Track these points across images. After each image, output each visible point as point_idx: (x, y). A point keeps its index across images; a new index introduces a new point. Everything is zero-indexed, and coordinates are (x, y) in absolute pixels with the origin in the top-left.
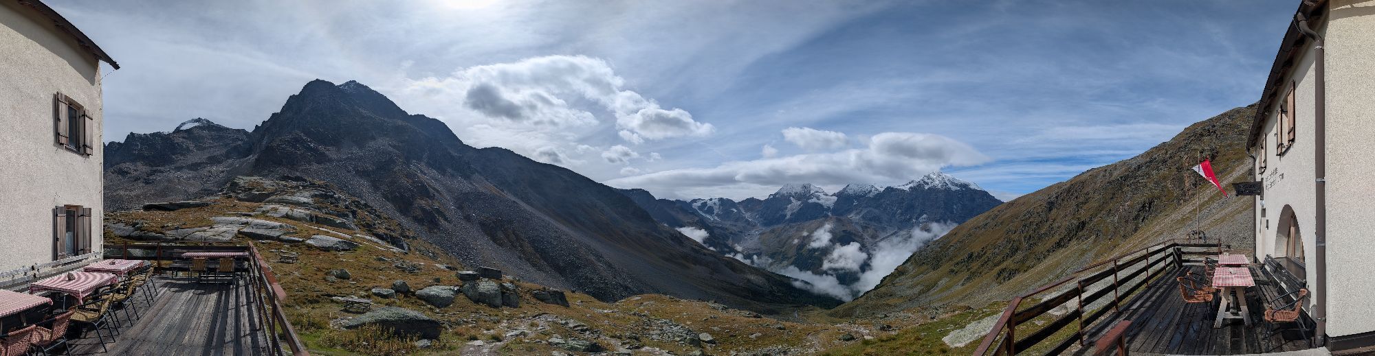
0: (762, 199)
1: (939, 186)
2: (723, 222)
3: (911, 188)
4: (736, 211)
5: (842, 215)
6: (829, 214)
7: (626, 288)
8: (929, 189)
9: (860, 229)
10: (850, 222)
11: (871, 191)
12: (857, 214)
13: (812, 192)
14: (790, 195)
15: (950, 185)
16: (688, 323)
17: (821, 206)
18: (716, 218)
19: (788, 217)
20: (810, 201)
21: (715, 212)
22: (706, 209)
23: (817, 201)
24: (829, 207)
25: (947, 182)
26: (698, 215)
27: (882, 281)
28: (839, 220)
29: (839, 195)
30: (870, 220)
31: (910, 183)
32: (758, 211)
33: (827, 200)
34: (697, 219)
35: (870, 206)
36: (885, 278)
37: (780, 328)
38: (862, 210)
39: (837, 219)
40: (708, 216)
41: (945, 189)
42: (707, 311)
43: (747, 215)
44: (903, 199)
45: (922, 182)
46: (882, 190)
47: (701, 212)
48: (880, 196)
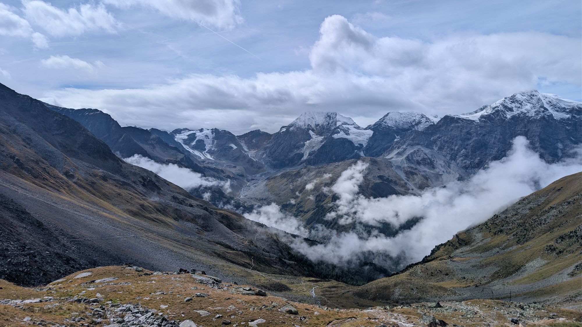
0: (271, 133)
1: (532, 113)
2: (218, 161)
3: (482, 117)
4: (235, 147)
5: (378, 155)
6: (362, 154)
7: (68, 261)
8: (513, 118)
9: (403, 176)
10: (389, 164)
11: (419, 123)
12: (399, 154)
13: (338, 124)
14: (309, 128)
15: (551, 111)
16: (163, 307)
17: (350, 142)
18: (209, 156)
19: (305, 157)
20: (336, 136)
21: (207, 148)
22: (194, 143)
23: (345, 136)
24: (361, 145)
25: (546, 106)
26: (184, 151)
27: (433, 252)
28: (374, 163)
29: (377, 128)
30: (418, 163)
31: (482, 109)
32: (265, 149)
33: (359, 135)
34: (180, 156)
35: (418, 144)
36: (438, 248)
37: (290, 312)
38: (405, 149)
39: (371, 160)
40: (197, 153)
41: (543, 118)
42: (191, 287)
43: (251, 154)
44: (468, 133)
45: (501, 108)
46: (436, 120)
47: (186, 147)
48: (433, 129)
